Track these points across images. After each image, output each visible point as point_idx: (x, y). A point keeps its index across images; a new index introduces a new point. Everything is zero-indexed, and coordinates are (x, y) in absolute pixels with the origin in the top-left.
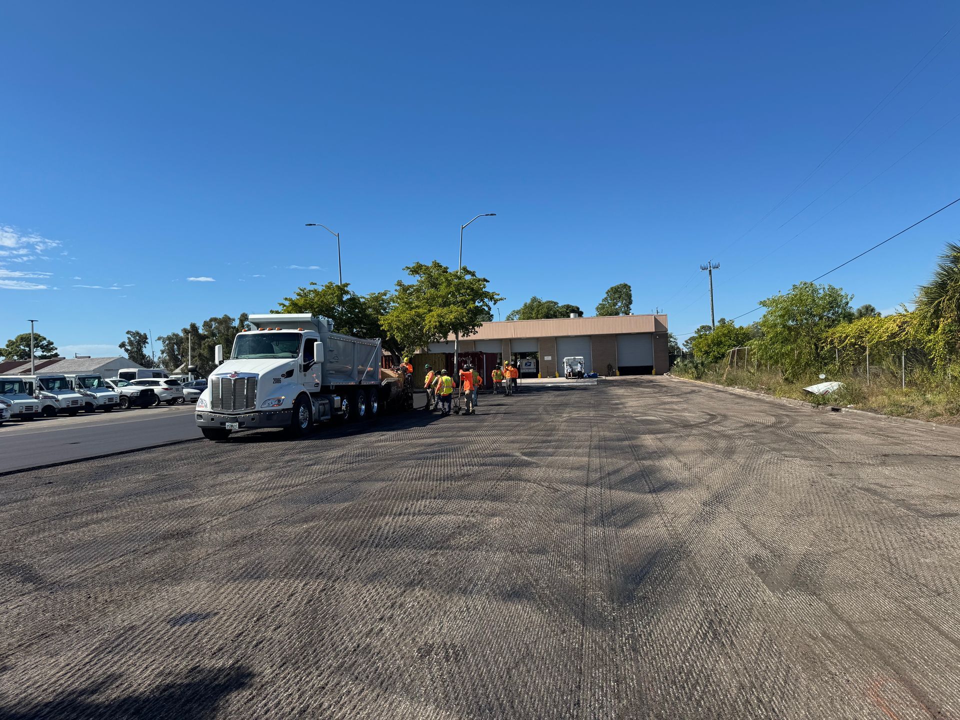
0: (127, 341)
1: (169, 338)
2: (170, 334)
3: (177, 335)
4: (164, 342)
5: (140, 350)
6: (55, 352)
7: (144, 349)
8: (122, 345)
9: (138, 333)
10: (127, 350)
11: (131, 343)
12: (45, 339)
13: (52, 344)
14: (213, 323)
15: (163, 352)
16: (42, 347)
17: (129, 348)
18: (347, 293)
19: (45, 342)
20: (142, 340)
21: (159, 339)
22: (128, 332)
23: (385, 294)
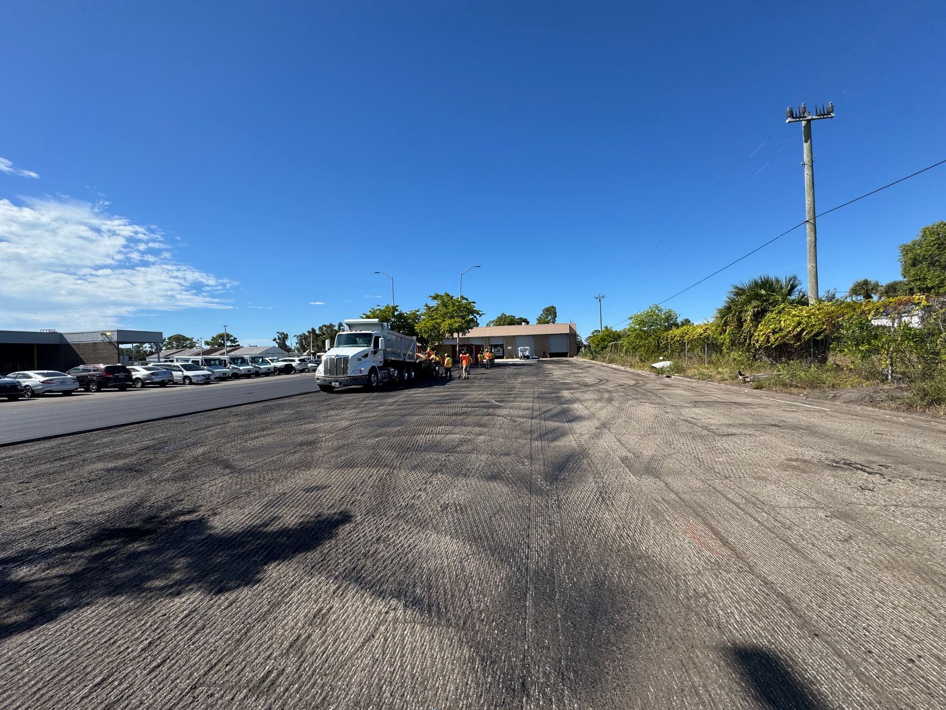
0: (277, 337)
1: (301, 336)
2: (301, 333)
3: (304, 334)
4: (297, 338)
5: (284, 342)
6: (237, 343)
7: (286, 342)
8: (275, 340)
9: (283, 333)
10: (277, 343)
11: (279, 339)
12: (232, 336)
13: (236, 338)
14: (324, 328)
15: (297, 344)
16: (231, 341)
17: (278, 341)
18: (397, 310)
19: (232, 338)
20: (285, 337)
21: (295, 336)
22: (278, 333)
23: (418, 311)
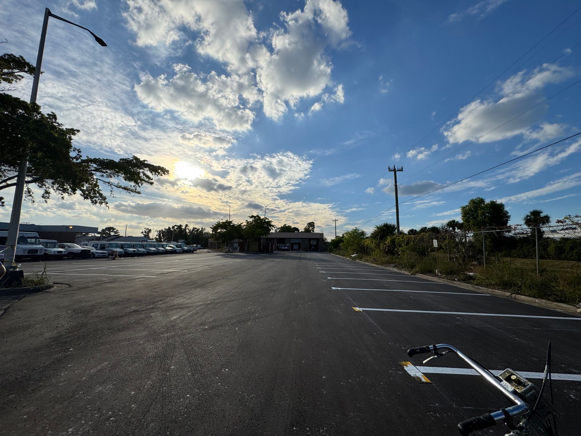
0: (144, 231)
1: (160, 231)
2: (160, 230)
3: (162, 230)
4: (157, 232)
5: (148, 235)
6: (118, 234)
7: (150, 234)
8: (142, 233)
9: (148, 229)
10: (144, 234)
11: (145, 232)
12: (115, 229)
13: (118, 231)
14: (175, 227)
15: (157, 236)
16: (114, 232)
17: (145, 234)
19: (115, 230)
20: (150, 231)
21: (156, 231)
22: (145, 228)
23: (242, 223)
